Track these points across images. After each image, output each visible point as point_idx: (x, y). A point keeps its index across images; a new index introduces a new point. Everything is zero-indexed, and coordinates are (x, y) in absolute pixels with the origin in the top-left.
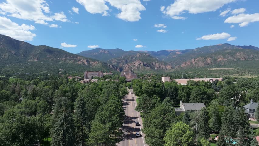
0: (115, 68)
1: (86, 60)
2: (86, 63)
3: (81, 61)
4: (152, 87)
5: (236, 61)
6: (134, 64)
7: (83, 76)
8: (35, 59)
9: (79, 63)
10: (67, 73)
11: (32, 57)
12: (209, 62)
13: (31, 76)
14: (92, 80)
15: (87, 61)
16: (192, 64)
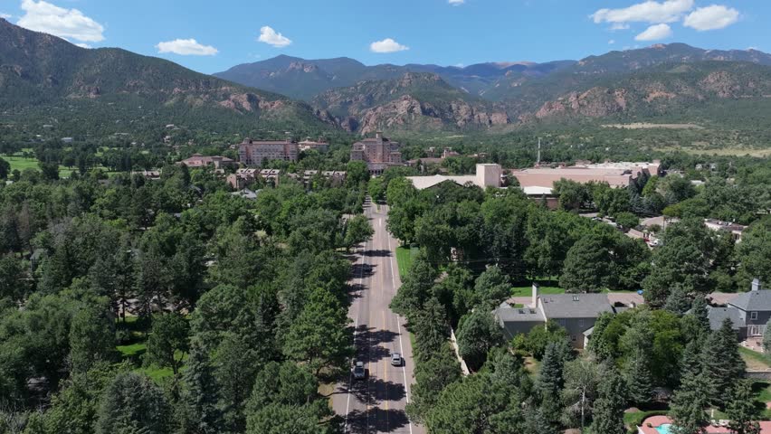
0: (337, 120)
1: (245, 96)
2: (246, 105)
3: (232, 97)
4: (445, 227)
5: (703, 102)
6: (395, 107)
7: (238, 155)
8: (89, 91)
9: (224, 103)
10: (188, 139)
11: (79, 87)
12: (621, 102)
13: (79, 149)
14: (263, 171)
15: (251, 99)
16: (569, 109)
